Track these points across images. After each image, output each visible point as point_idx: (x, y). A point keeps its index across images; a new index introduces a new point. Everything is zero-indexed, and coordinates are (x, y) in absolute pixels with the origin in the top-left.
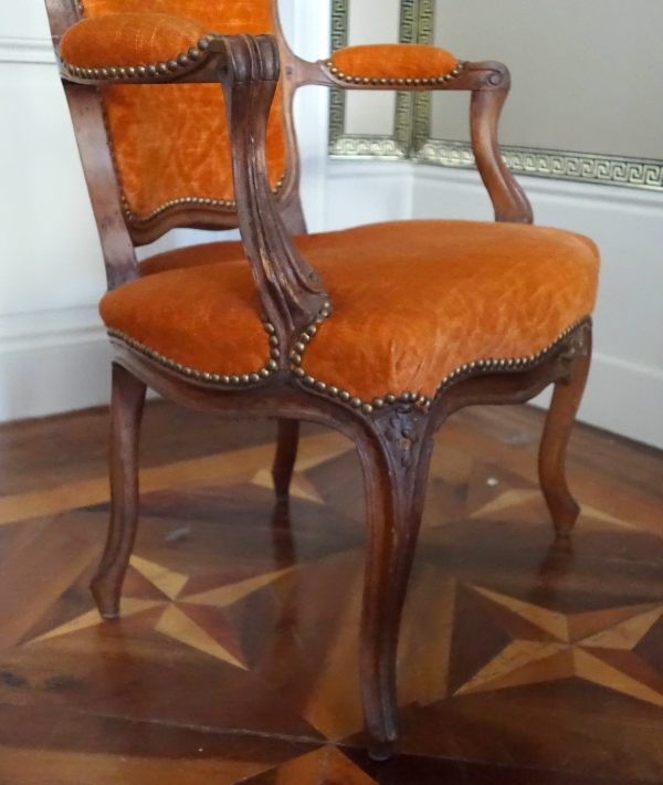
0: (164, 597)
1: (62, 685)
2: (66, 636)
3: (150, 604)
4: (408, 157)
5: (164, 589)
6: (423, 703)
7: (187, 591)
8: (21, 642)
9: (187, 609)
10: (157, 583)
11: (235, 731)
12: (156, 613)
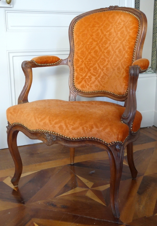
0: (88, 187)
1: (64, 207)
2: (65, 196)
3: (84, 189)
4: (155, 72)
5: (88, 186)
6: (147, 217)
7: (93, 186)
8: (55, 197)
9: (93, 191)
10: (86, 184)
11: (103, 220)
12: (86, 191)
